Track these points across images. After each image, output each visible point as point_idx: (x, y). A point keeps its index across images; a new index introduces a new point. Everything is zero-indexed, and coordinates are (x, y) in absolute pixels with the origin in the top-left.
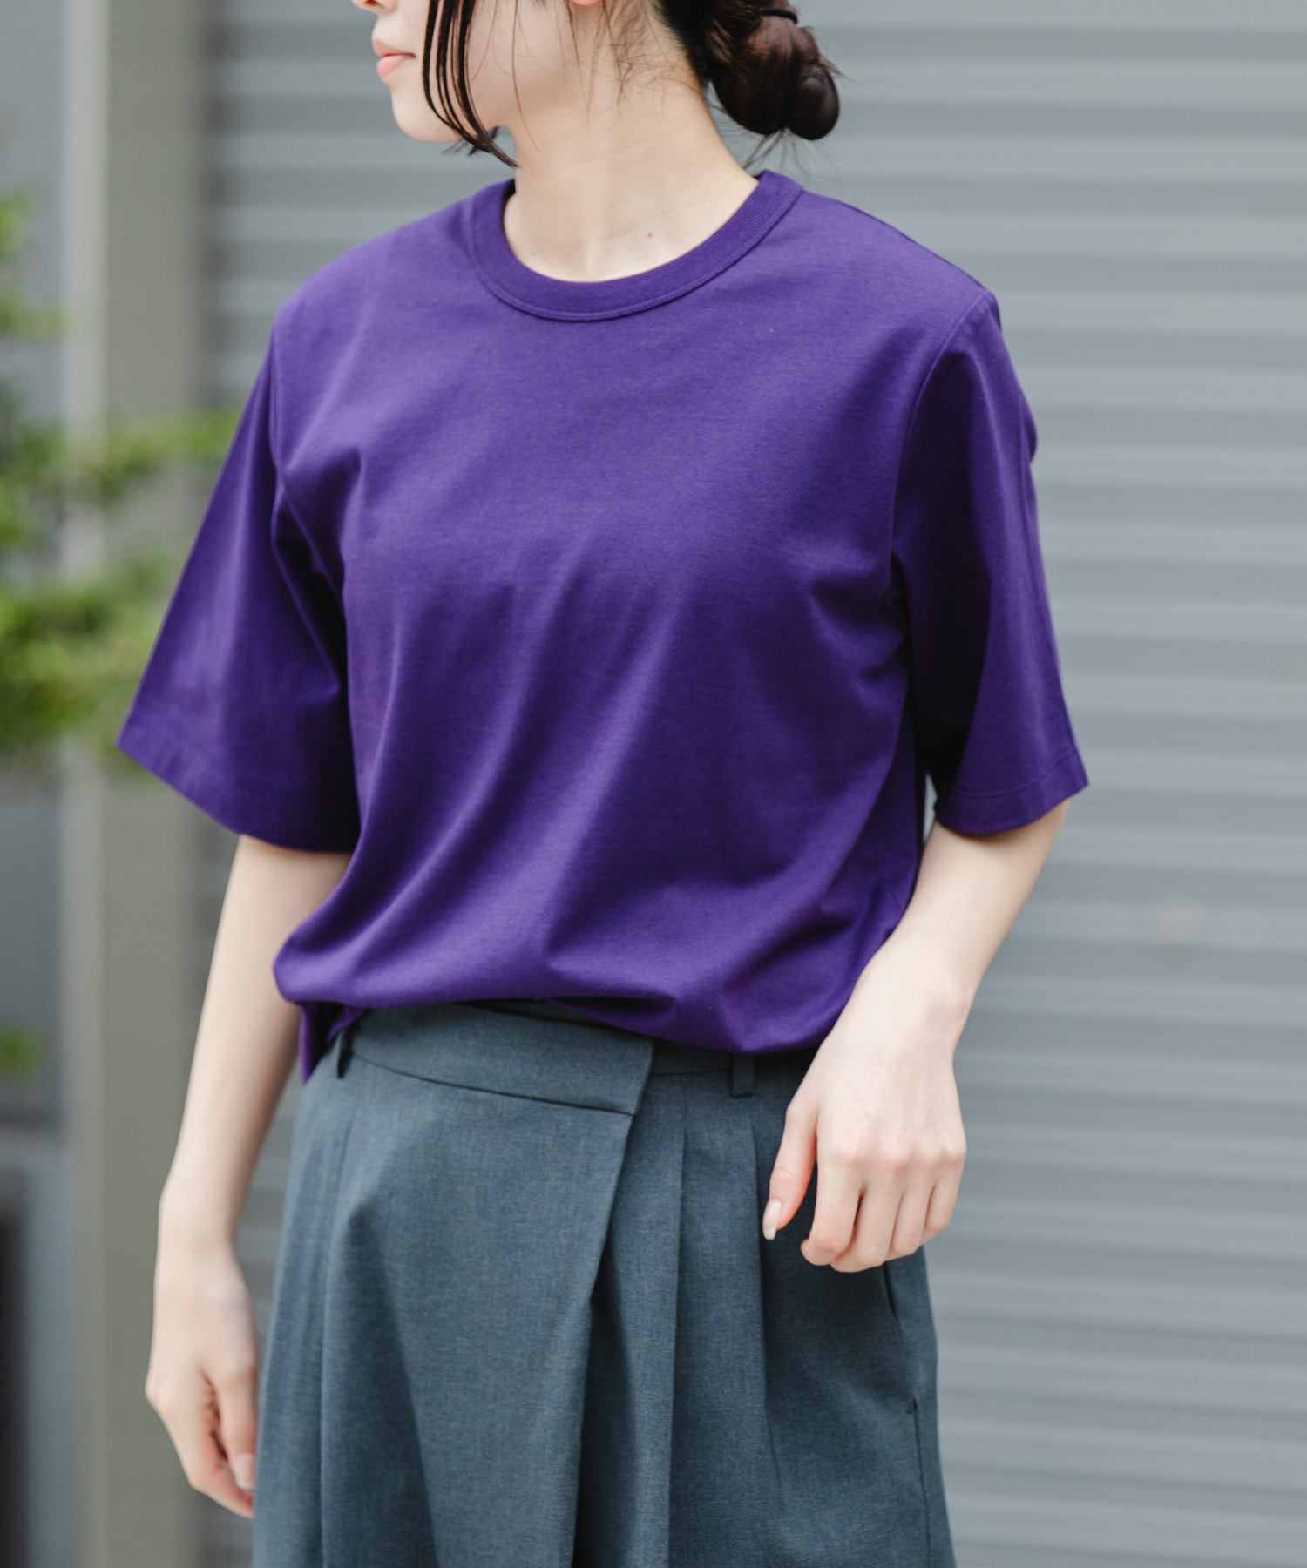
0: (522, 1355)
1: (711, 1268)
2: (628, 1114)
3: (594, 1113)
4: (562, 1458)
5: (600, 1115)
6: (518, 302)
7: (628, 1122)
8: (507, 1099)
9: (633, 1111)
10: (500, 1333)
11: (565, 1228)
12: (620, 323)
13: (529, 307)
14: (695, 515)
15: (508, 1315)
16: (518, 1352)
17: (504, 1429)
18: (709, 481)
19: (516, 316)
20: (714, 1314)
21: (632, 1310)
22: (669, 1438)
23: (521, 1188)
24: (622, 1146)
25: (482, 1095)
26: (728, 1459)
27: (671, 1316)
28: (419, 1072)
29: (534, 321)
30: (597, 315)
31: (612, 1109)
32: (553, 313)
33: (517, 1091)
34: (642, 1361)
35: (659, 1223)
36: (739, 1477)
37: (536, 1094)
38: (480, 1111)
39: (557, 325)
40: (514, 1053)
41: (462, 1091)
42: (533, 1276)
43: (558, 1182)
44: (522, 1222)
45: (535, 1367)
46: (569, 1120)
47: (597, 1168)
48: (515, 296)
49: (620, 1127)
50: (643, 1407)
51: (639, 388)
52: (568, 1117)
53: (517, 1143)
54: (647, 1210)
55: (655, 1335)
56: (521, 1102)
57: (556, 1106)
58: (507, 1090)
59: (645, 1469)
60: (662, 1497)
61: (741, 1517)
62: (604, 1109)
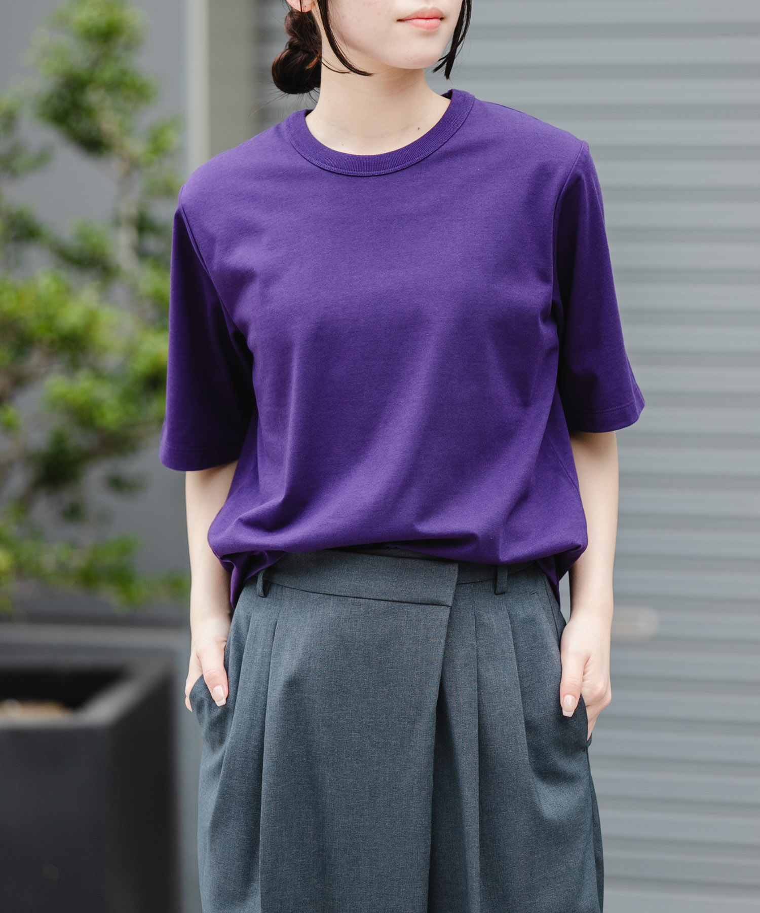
0: (397, 739)
1: (495, 686)
2: (448, 606)
3: (427, 607)
4: (424, 793)
5: (430, 608)
6: (333, 169)
7: (448, 610)
8: (377, 602)
9: (450, 604)
10: (382, 728)
11: (417, 670)
12: (396, 175)
13: (341, 171)
14: (456, 271)
15: (387, 718)
16: (394, 738)
17: (385, 780)
18: (460, 252)
19: (334, 176)
20: (498, 711)
21: (454, 713)
22: (478, 781)
23: (389, 649)
24: (446, 623)
25: (362, 601)
26: (513, 789)
27: (475, 715)
28: (323, 591)
29: (345, 178)
30: (382, 172)
31: (438, 604)
32: (358, 173)
33: (383, 598)
34: (461, 740)
35: (466, 665)
36: (520, 798)
37: (395, 599)
38: (362, 609)
39: (359, 178)
40: (380, 577)
41: (350, 599)
42: (401, 696)
43: (411, 645)
44: (392, 668)
45: (405, 745)
46: (414, 611)
47: (432, 637)
48: (331, 165)
49: (444, 614)
50: (463, 765)
51: (412, 208)
52: (413, 610)
53: (385, 626)
54: (459, 658)
55: (467, 726)
56: (386, 603)
57: (406, 604)
58: (378, 598)
59: (465, 798)
60: (475, 813)
61: (522, 819)
62: (433, 604)
